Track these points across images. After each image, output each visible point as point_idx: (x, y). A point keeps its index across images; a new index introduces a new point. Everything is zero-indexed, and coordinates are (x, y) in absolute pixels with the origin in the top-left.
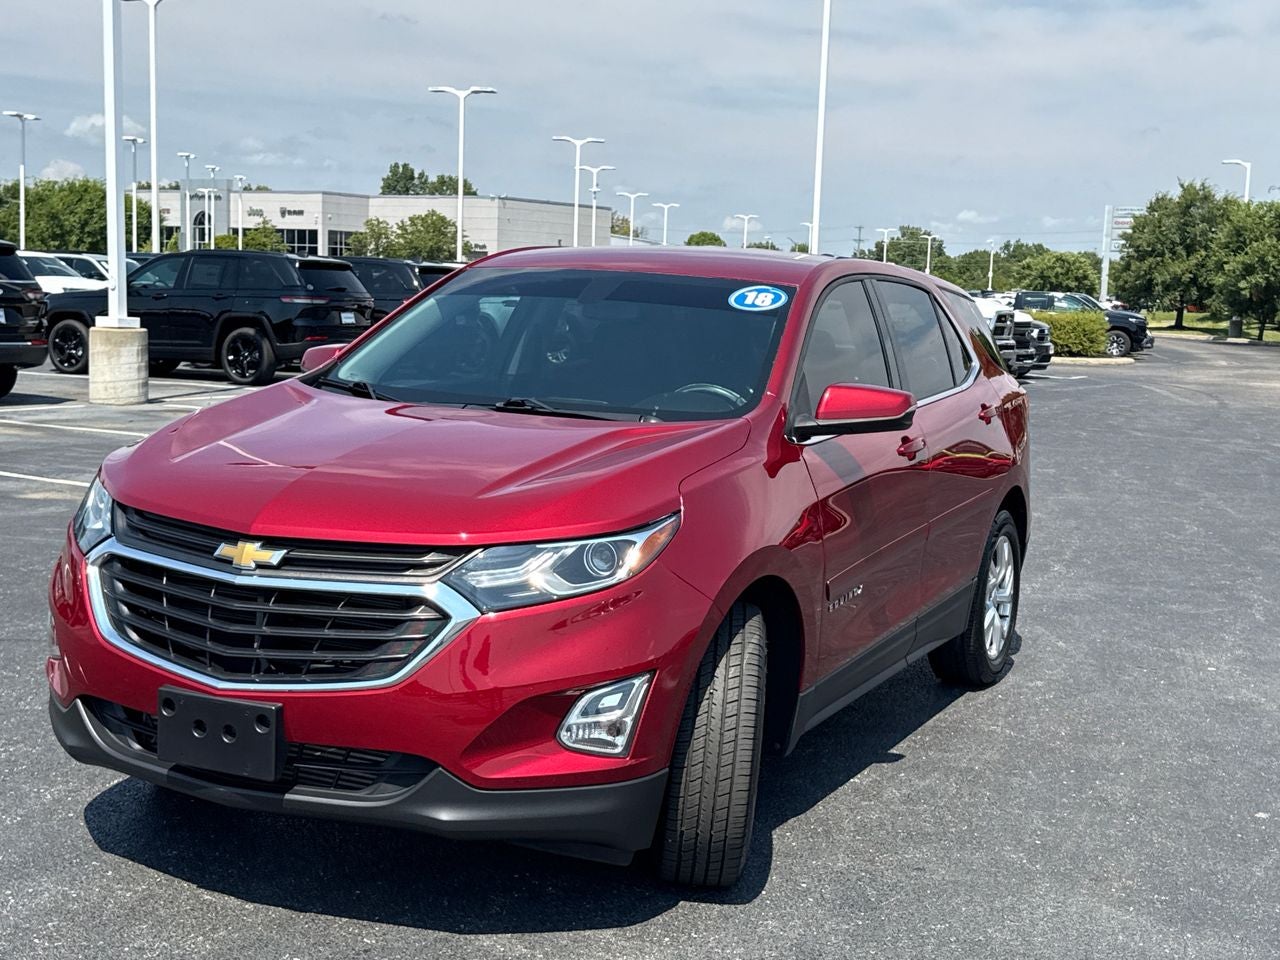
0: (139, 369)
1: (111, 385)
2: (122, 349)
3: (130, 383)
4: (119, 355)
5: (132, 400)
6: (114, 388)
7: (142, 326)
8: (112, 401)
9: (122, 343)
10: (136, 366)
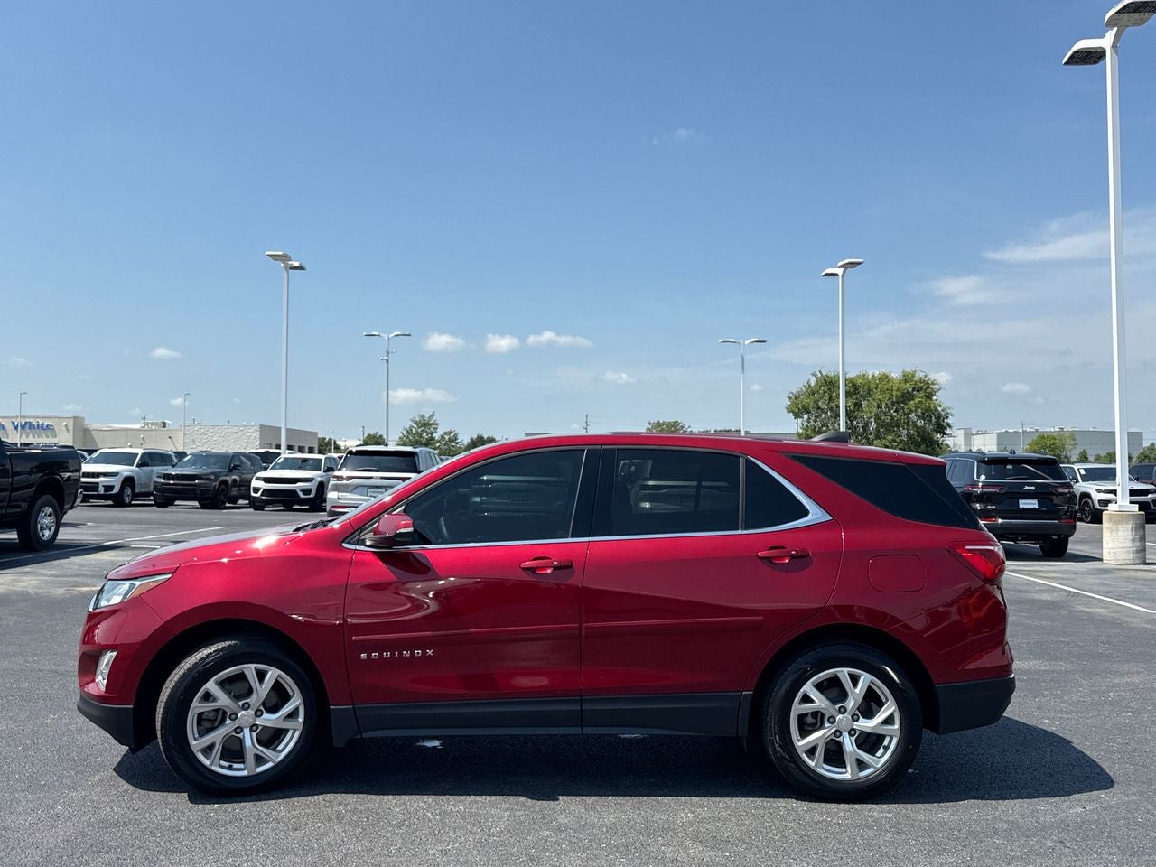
0: (1133, 541)
1: (1112, 551)
2: (1120, 526)
3: (1126, 550)
4: (1117, 530)
5: (1128, 562)
6: (1114, 553)
7: (1140, 510)
8: (1113, 562)
9: (1120, 522)
10: (1131, 538)
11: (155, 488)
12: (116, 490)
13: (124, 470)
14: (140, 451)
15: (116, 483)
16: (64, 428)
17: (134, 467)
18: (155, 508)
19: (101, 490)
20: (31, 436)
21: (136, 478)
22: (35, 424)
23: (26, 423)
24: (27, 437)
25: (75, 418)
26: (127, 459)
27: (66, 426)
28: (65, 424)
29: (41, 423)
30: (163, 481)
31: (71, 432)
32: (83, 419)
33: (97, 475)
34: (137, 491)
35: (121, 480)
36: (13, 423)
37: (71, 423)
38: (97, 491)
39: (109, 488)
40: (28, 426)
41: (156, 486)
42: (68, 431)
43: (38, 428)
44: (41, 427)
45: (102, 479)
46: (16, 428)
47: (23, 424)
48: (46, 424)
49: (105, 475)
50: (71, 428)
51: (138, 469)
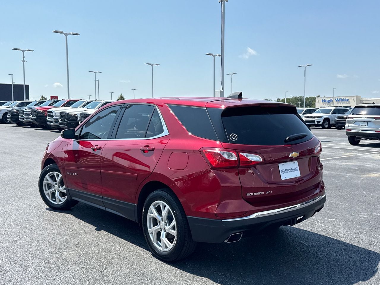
11: (335, 122)
12: (321, 123)
13: (325, 115)
14: (333, 108)
15: (321, 120)
16: (353, 100)
17: (330, 114)
18: (336, 130)
19: (316, 123)
20: (341, 103)
21: (330, 119)
22: (343, 99)
23: (340, 99)
24: (340, 104)
25: (357, 96)
26: (328, 111)
27: (354, 99)
28: (353, 98)
29: (345, 99)
30: (337, 119)
31: (355, 101)
32: (360, 96)
33: (315, 117)
34: (330, 123)
35: (323, 119)
36: (335, 99)
37: (355, 98)
38: (315, 123)
39: (319, 122)
40: (340, 100)
41: (336, 121)
42: (354, 101)
43: (344, 101)
44: (345, 100)
45: (316, 119)
46: (336, 101)
47: (339, 99)
48: (347, 99)
49: (317, 117)
50: (355, 100)
51: (331, 115)
